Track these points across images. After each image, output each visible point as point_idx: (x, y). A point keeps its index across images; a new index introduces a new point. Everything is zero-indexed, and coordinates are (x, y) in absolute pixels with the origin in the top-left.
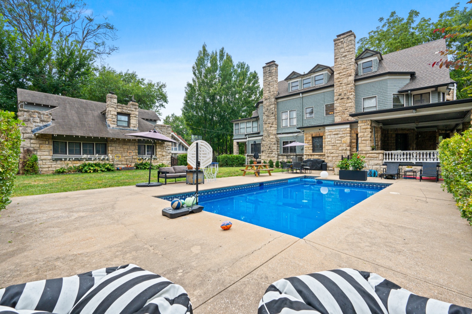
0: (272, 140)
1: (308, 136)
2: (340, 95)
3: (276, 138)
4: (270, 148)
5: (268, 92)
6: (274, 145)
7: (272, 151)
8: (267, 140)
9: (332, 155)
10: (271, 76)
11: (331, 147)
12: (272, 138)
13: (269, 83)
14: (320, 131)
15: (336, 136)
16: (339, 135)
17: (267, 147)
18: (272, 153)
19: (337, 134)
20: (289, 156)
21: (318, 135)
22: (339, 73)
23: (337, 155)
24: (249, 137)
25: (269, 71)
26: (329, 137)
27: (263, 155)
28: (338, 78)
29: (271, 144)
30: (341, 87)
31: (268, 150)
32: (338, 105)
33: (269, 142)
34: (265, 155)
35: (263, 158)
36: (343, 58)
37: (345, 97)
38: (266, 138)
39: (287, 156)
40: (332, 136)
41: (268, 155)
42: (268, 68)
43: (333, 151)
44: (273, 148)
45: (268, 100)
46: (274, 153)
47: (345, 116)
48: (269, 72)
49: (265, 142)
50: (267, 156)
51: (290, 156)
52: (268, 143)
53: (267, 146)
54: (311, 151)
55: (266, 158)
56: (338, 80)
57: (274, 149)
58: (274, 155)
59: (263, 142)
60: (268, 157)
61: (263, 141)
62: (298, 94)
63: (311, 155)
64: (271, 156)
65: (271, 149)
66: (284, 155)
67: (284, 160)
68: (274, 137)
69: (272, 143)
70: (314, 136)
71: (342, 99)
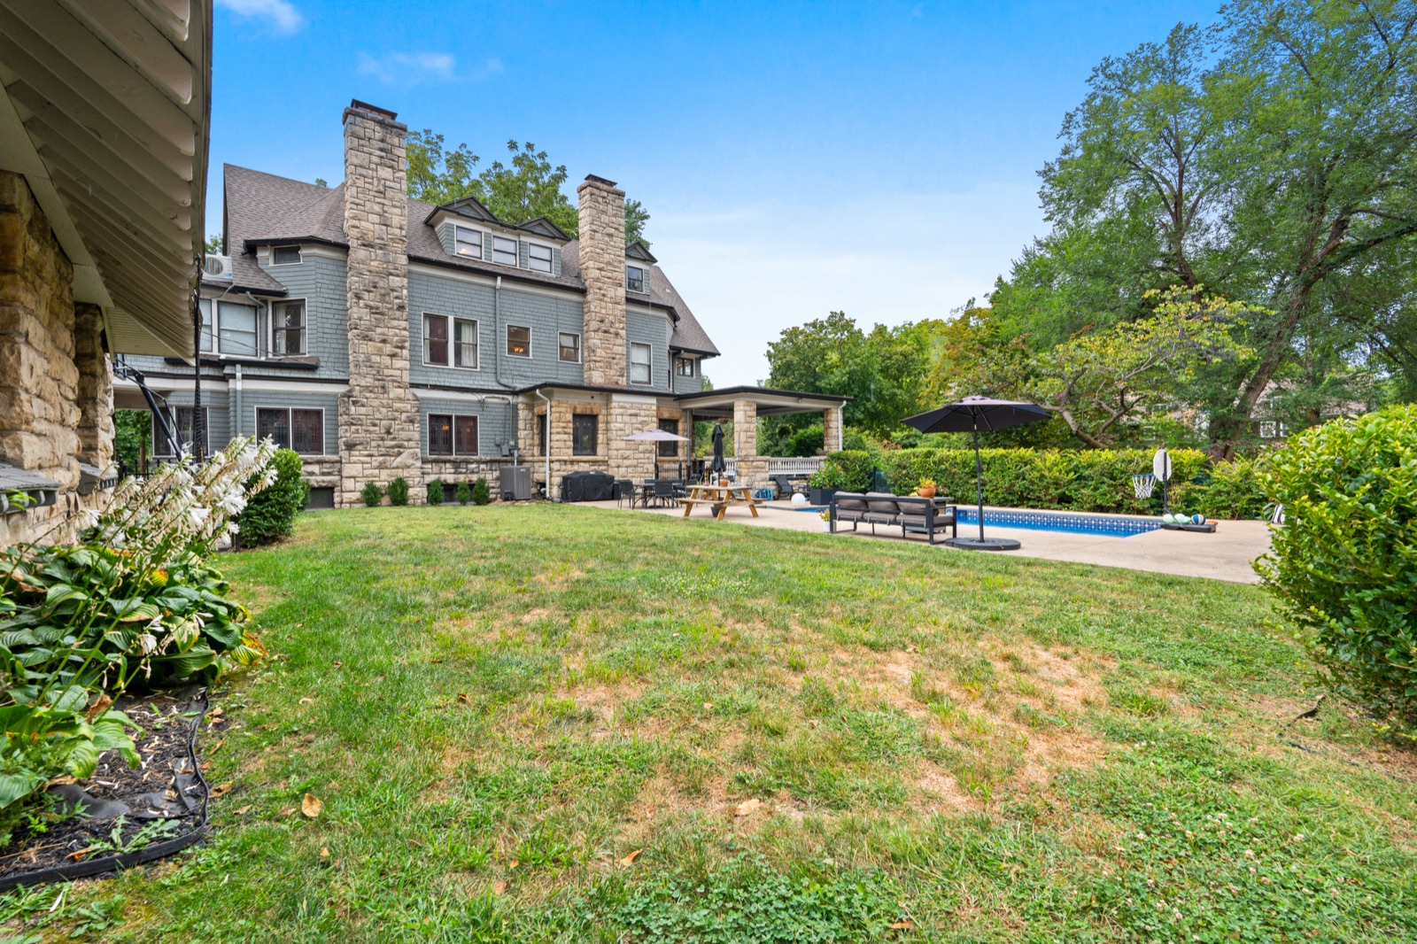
0: (397, 405)
1: (563, 410)
2: (602, 321)
3: (417, 399)
4: (388, 432)
5: (376, 219)
6: (406, 426)
7: (400, 447)
8: (376, 403)
9: (627, 462)
10: (392, 167)
11: (623, 445)
12: (400, 400)
13: (382, 189)
14: (591, 401)
15: (634, 420)
16: (640, 419)
17: (372, 428)
18: (400, 454)
19: (636, 415)
20: (463, 465)
21: (588, 412)
22: (600, 269)
23: (635, 462)
24: (245, 377)
25: (383, 141)
26: (619, 418)
27: (353, 459)
28: (597, 280)
29: (394, 419)
30: (603, 304)
31: (382, 439)
32: (598, 342)
33: (384, 410)
34: (368, 459)
35: (354, 473)
36: (607, 239)
37: (612, 330)
38: (368, 395)
39: (456, 465)
40: (627, 419)
41: (381, 459)
42: (377, 128)
43: (628, 453)
44: (403, 435)
45: (380, 252)
46: (406, 453)
47: (612, 372)
48: (381, 145)
49: (363, 410)
50: (375, 464)
51: (468, 462)
52: (378, 416)
53: (375, 425)
54: (571, 451)
55: (367, 472)
56: (599, 285)
57: (409, 440)
58: (410, 462)
59: (353, 408)
60: (381, 467)
61: (355, 403)
62: (493, 275)
63: (572, 462)
64: (394, 465)
65: (394, 439)
66: (445, 462)
67: (443, 477)
68: (411, 397)
69: (396, 414)
70: (579, 411)
71: (606, 332)
